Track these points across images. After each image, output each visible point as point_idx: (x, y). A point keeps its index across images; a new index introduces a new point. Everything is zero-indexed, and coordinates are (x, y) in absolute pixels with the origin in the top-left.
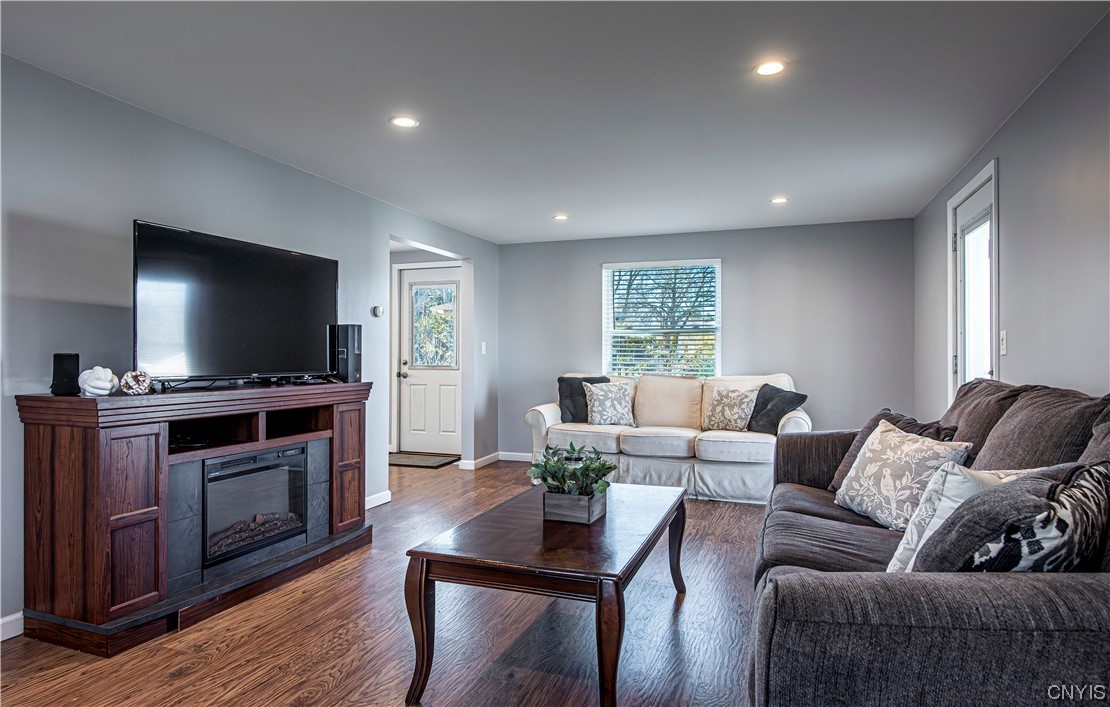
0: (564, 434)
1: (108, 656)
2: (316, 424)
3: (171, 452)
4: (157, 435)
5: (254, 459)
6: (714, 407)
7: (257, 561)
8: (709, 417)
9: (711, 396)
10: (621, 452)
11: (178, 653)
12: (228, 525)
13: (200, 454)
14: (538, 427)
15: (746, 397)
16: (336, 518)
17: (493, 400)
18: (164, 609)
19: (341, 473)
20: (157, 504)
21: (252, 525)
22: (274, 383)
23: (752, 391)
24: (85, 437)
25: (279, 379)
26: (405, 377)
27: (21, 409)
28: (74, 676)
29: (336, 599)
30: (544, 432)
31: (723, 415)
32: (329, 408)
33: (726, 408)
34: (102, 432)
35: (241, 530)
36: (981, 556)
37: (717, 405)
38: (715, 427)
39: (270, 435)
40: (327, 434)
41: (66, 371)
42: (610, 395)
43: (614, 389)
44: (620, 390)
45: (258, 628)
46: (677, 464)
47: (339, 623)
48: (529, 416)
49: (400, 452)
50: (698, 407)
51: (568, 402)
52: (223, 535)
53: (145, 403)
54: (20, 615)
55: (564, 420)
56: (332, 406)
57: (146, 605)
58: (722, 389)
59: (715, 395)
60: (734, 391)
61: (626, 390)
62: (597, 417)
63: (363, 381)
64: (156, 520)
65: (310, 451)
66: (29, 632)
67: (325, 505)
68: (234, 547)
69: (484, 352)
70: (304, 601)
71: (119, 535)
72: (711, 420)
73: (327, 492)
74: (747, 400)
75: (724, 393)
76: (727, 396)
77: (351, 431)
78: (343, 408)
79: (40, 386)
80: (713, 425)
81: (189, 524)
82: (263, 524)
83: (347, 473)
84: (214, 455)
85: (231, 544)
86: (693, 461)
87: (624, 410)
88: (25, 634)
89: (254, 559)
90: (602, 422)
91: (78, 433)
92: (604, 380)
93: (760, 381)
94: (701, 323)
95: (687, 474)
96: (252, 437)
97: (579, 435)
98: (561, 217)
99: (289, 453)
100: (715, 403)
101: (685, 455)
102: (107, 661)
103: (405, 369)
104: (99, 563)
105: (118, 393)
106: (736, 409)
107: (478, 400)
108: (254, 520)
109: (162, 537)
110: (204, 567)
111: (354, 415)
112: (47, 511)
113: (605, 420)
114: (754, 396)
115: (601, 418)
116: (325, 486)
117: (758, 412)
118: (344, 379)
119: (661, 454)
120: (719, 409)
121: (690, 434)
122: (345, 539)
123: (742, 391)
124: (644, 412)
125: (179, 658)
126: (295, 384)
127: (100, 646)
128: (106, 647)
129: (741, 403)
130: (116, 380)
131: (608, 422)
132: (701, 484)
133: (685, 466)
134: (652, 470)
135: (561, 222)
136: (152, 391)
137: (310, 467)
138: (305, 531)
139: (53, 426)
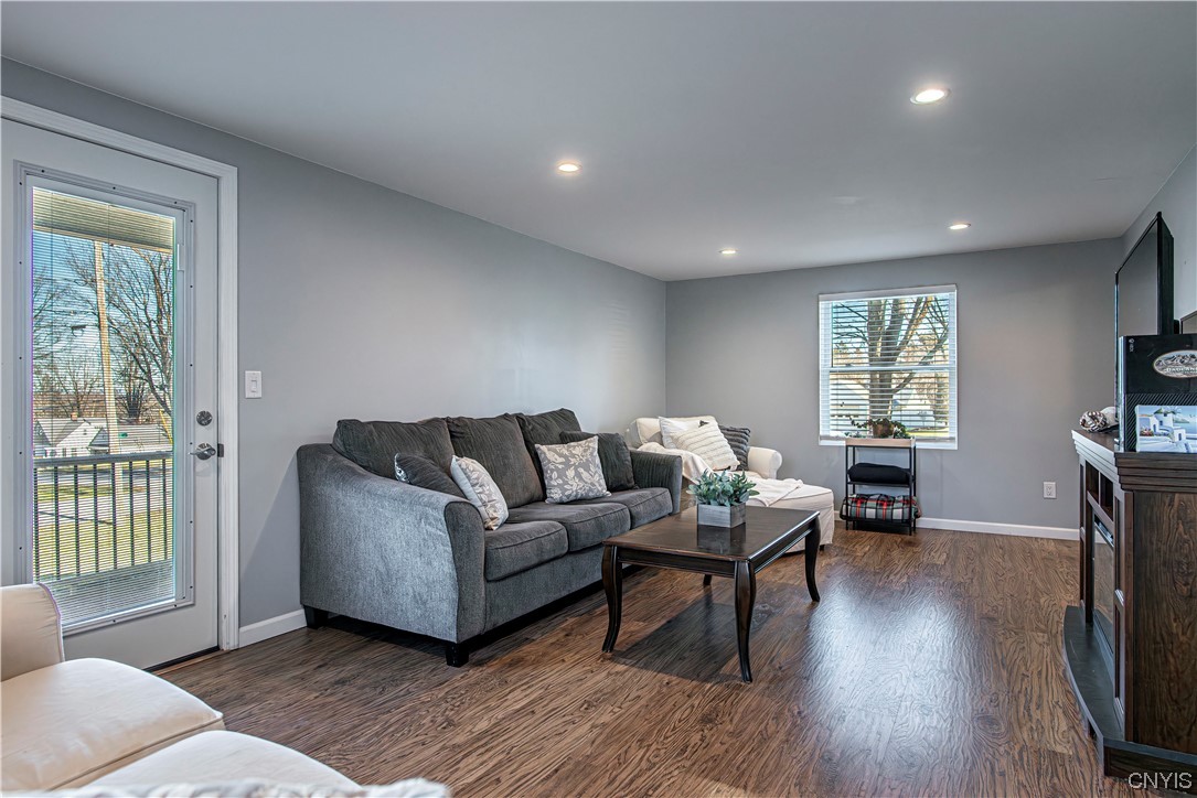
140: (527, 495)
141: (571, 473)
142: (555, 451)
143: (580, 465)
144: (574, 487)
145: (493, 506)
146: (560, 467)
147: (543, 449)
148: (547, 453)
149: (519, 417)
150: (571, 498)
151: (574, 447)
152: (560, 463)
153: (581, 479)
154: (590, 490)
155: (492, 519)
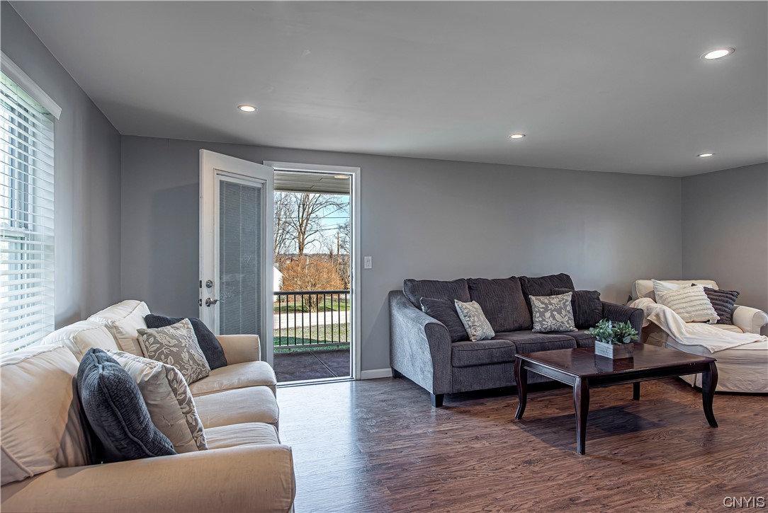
140: (516, 325)
141: (548, 314)
142: (540, 300)
143: (555, 310)
144: (549, 323)
145: (474, 329)
146: (542, 310)
147: (533, 298)
148: (535, 301)
149: (522, 279)
150: (547, 330)
151: (553, 298)
152: (542, 308)
153: (554, 318)
154: (561, 326)
155: (474, 336)
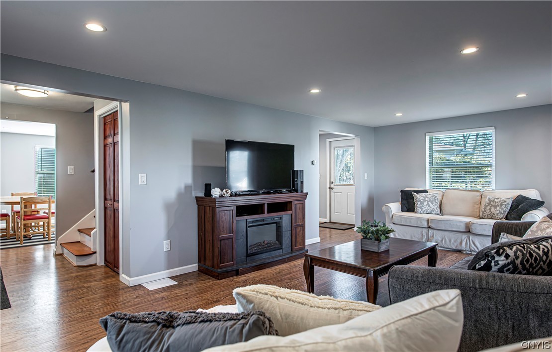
0: (401, 217)
1: (219, 280)
2: (287, 208)
3: (237, 216)
4: (233, 210)
5: (263, 220)
6: (486, 207)
7: (265, 257)
8: (483, 212)
9: (485, 201)
10: (429, 227)
11: (238, 282)
12: (255, 243)
13: (246, 217)
14: (388, 213)
15: (505, 201)
16: (294, 246)
17: (371, 200)
18: (235, 268)
19: (296, 228)
20: (232, 233)
21: (263, 244)
22: (272, 193)
23: (509, 199)
24: (213, 209)
25: (274, 191)
26: (332, 189)
27: (197, 201)
28: (210, 283)
29: (290, 273)
30: (391, 216)
31: (490, 211)
32: (291, 202)
33: (493, 208)
34: (217, 208)
35: (259, 245)
36: (479, 266)
37: (487, 206)
38: (486, 217)
39: (268, 212)
40: (290, 212)
41: (208, 188)
42: (427, 199)
43: (429, 196)
44: (432, 196)
45: (263, 279)
46: (459, 235)
47: (289, 281)
48: (384, 208)
49: (330, 222)
50: (478, 206)
51: (405, 202)
52: (253, 246)
53: (229, 200)
54: (197, 264)
55: (403, 210)
56: (292, 202)
57: (230, 266)
58: (491, 197)
59: (487, 200)
60: (498, 199)
61: (436, 197)
62: (419, 210)
63: (304, 192)
64: (232, 238)
65: (283, 219)
66: (199, 270)
67: (289, 239)
68: (257, 251)
69: (366, 178)
70: (279, 273)
71: (222, 242)
72: (483, 213)
73: (290, 235)
74: (505, 203)
75: (492, 199)
76: (493, 201)
77: (299, 212)
78: (296, 202)
79: (201, 194)
80: (485, 216)
81: (242, 240)
82: (266, 244)
83: (298, 228)
84: (250, 218)
85: (256, 250)
86: (468, 234)
87: (435, 207)
88: (198, 270)
89: (264, 256)
90: (422, 212)
91: (211, 208)
92: (425, 191)
93: (516, 193)
94: (483, 162)
95: (465, 240)
96: (263, 213)
97: (408, 218)
98: (399, 115)
99: (276, 219)
100: (487, 204)
101: (464, 230)
102: (218, 281)
103: (332, 186)
104: (217, 250)
105: (221, 196)
106: (498, 208)
107: (363, 199)
108: (264, 242)
109: (234, 244)
110: (247, 256)
111: (301, 206)
112: (204, 233)
113: (424, 211)
114: (510, 202)
115: (421, 210)
116: (290, 232)
117: (513, 210)
118: (297, 191)
119: (450, 229)
120: (488, 208)
121: (467, 220)
122: (297, 253)
123: (503, 199)
124: (446, 208)
125: (238, 283)
126: (278, 193)
127: (217, 276)
128: (219, 277)
129: (502, 205)
130: (221, 192)
131: (425, 212)
132: (473, 246)
133: (464, 236)
134: (446, 237)
135: (399, 116)
136: (231, 195)
137: (284, 225)
138: (282, 249)
139: (205, 206)
